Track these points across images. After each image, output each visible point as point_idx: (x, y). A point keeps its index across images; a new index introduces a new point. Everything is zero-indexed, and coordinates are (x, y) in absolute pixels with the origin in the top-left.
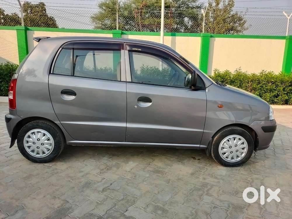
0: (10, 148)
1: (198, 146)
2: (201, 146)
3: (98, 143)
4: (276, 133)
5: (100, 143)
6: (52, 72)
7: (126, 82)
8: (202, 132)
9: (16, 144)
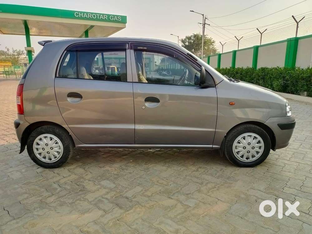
0: (20, 153)
1: (211, 146)
2: (214, 146)
3: (107, 146)
4: (295, 130)
5: (109, 146)
6: (57, 76)
7: (133, 82)
8: (214, 131)
9: (26, 150)
